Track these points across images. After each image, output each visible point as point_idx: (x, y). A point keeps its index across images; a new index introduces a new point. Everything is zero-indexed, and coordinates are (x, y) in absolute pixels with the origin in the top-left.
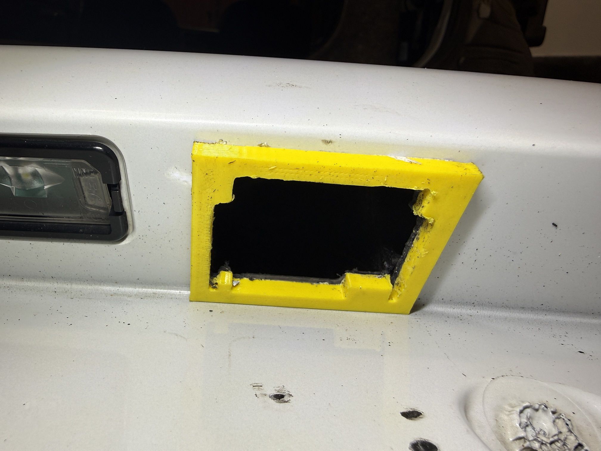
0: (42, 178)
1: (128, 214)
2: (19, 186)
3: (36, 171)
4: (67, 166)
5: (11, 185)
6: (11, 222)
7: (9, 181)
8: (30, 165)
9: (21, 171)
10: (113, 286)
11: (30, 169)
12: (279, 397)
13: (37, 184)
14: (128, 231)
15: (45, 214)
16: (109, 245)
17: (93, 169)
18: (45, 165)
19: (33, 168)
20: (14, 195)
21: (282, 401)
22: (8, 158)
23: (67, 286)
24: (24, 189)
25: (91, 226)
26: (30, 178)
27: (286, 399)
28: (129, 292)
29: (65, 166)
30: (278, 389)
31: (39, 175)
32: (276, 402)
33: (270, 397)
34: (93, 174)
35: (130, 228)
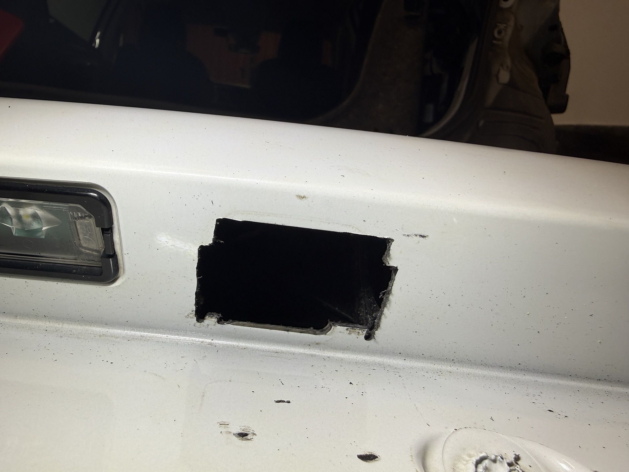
0: (41, 220)
1: (120, 257)
2: (19, 227)
3: (36, 213)
4: (64, 210)
5: (12, 225)
6: (9, 260)
7: (10, 222)
8: (29, 208)
9: (22, 212)
10: (103, 327)
11: (30, 210)
12: (243, 435)
13: (36, 226)
14: (119, 274)
15: (42, 254)
16: (100, 286)
17: (88, 213)
18: (44, 208)
19: (33, 210)
20: (14, 234)
21: (246, 438)
22: (11, 200)
23: (58, 326)
24: (23, 230)
25: (85, 268)
26: (30, 219)
27: (249, 437)
28: (118, 334)
29: (63, 209)
30: (243, 428)
31: (38, 217)
32: (239, 439)
33: (234, 434)
34: (88, 218)
35: (121, 271)
